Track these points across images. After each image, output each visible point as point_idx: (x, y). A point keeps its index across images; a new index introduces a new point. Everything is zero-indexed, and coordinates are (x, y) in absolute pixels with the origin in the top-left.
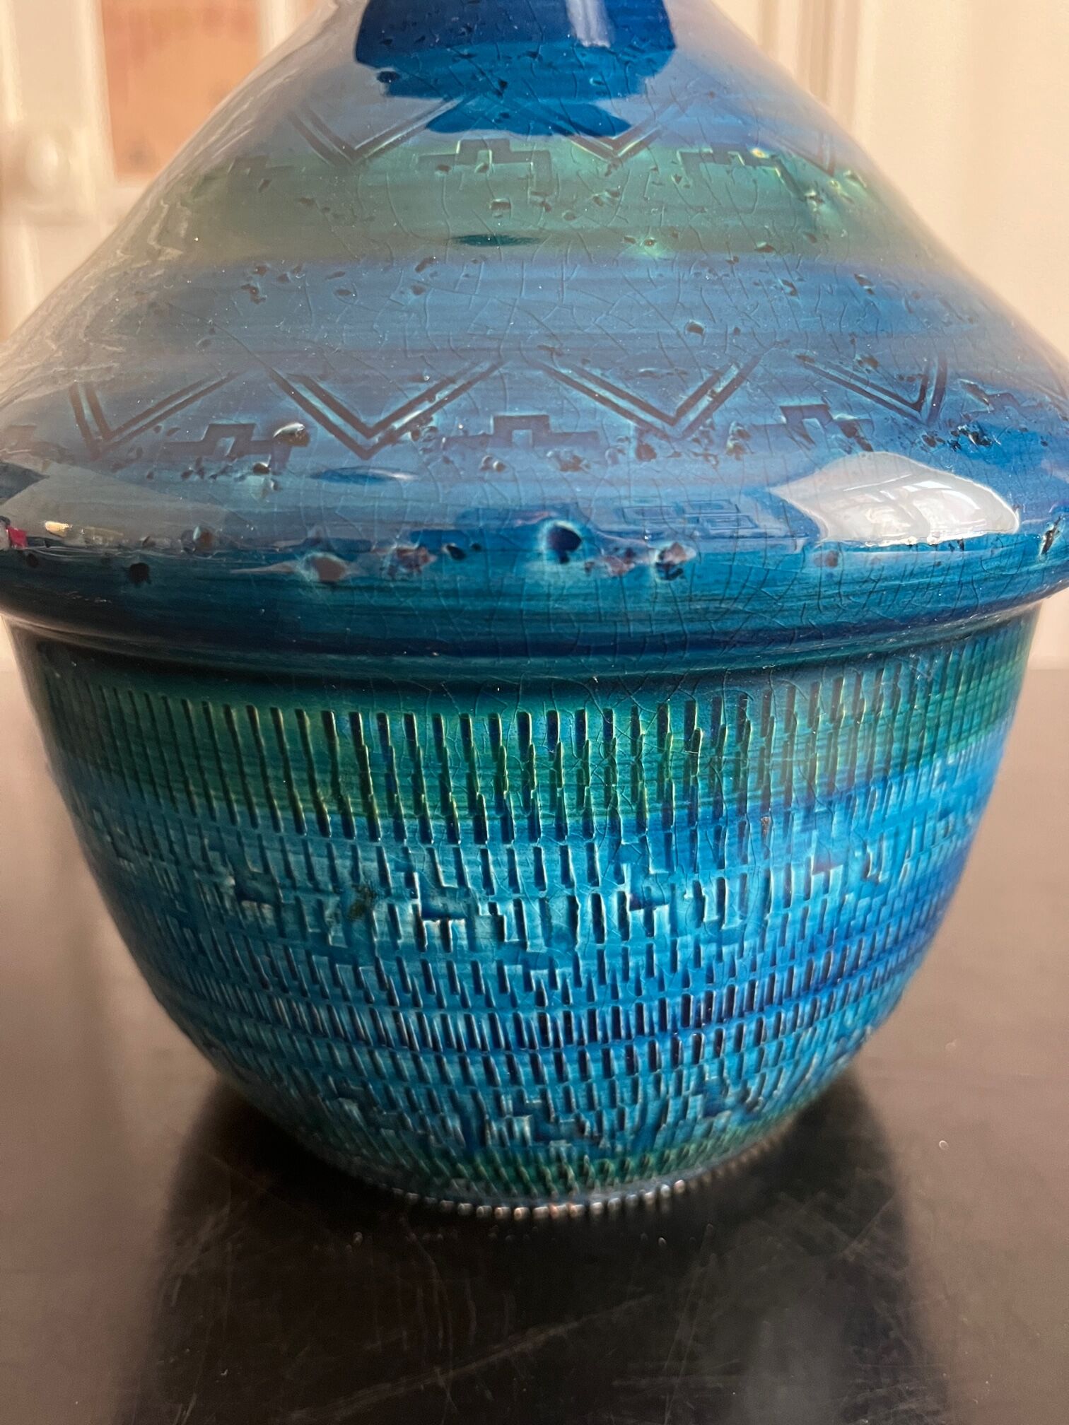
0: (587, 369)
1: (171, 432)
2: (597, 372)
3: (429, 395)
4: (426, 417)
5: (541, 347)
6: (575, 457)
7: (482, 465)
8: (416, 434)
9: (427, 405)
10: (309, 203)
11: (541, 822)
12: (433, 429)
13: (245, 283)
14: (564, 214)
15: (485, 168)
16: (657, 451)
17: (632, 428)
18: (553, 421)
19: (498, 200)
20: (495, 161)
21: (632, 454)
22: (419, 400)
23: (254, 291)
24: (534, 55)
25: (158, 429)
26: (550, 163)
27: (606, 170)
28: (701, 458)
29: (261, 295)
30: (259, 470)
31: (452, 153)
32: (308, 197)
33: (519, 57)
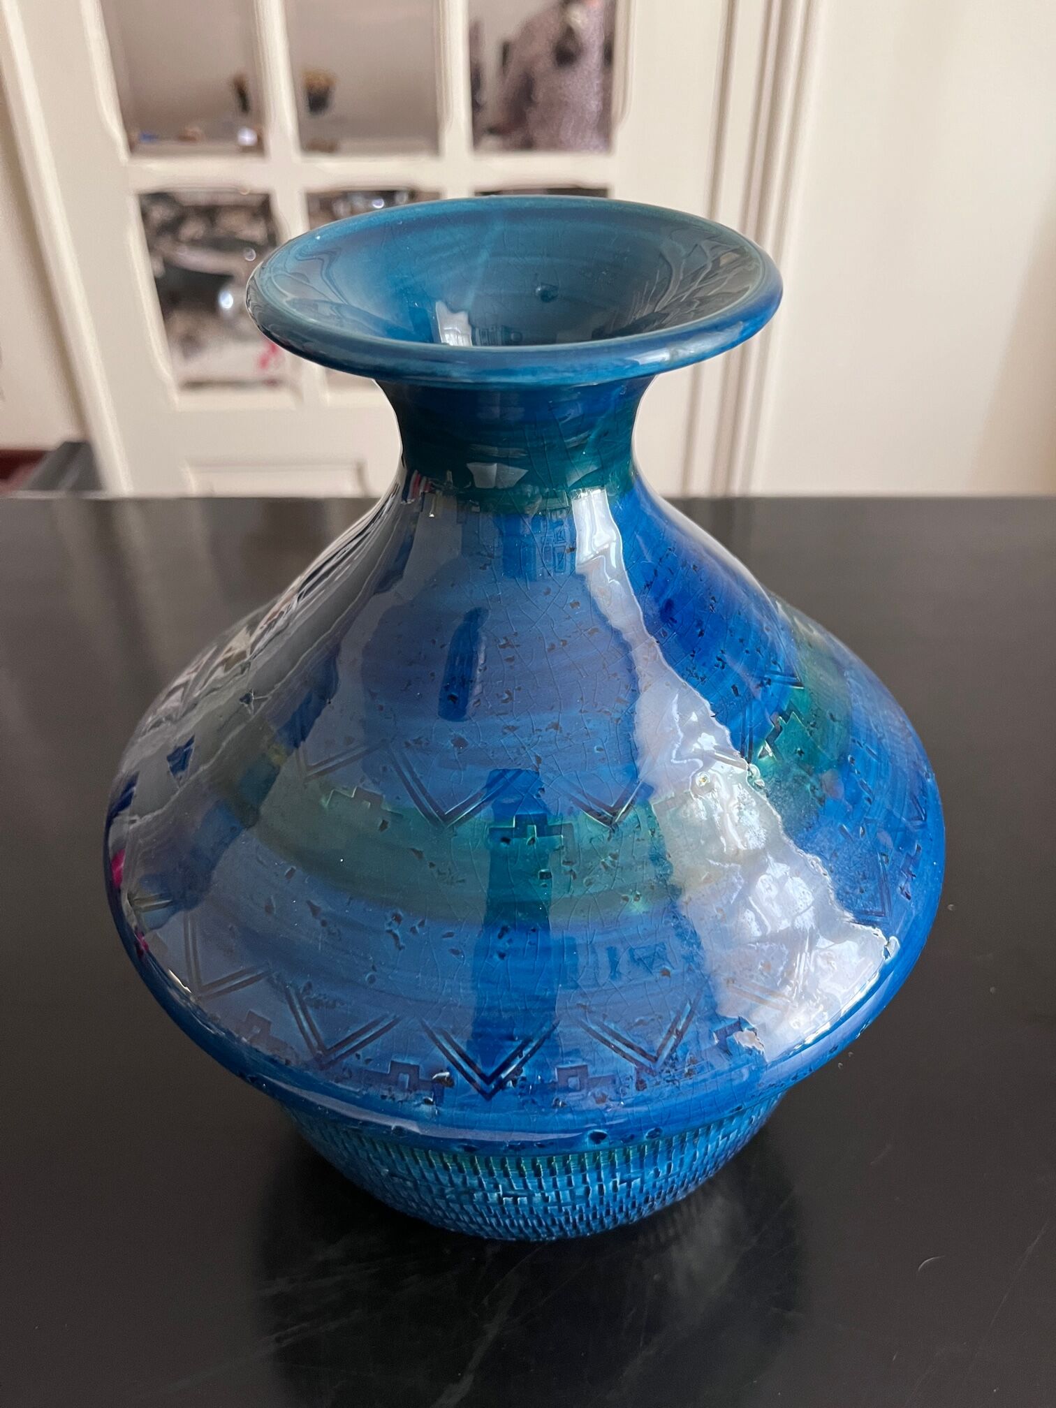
0: (606, 1024)
1: (368, 1061)
2: (612, 1026)
3: (518, 1052)
4: (518, 1070)
5: (579, 1005)
6: (603, 1095)
7: (553, 1103)
8: (514, 1082)
9: (518, 1060)
10: (419, 854)
11: (572, 1169)
12: (524, 1079)
13: (388, 928)
14: (584, 881)
15: (533, 840)
16: (647, 1082)
17: (633, 1069)
18: (590, 1069)
19: (543, 871)
20: (538, 836)
21: (634, 1088)
22: (513, 1057)
23: (395, 936)
24: (556, 726)
25: (358, 1056)
26: (573, 834)
27: (608, 835)
28: (671, 1083)
29: (402, 944)
30: (427, 1102)
31: (510, 827)
32: (418, 849)
33: (547, 730)
